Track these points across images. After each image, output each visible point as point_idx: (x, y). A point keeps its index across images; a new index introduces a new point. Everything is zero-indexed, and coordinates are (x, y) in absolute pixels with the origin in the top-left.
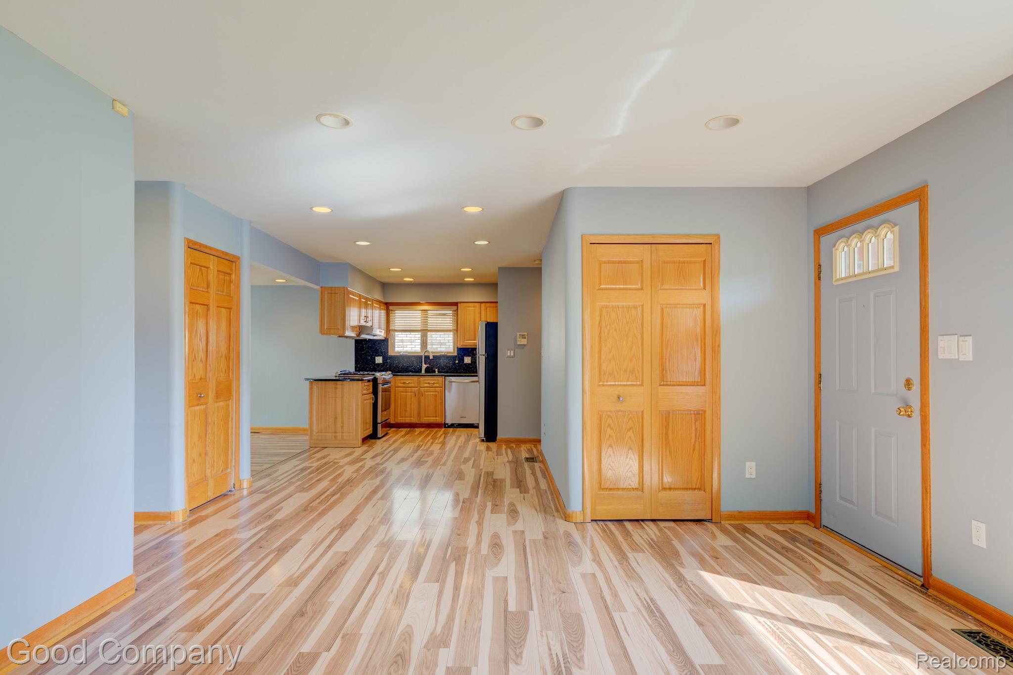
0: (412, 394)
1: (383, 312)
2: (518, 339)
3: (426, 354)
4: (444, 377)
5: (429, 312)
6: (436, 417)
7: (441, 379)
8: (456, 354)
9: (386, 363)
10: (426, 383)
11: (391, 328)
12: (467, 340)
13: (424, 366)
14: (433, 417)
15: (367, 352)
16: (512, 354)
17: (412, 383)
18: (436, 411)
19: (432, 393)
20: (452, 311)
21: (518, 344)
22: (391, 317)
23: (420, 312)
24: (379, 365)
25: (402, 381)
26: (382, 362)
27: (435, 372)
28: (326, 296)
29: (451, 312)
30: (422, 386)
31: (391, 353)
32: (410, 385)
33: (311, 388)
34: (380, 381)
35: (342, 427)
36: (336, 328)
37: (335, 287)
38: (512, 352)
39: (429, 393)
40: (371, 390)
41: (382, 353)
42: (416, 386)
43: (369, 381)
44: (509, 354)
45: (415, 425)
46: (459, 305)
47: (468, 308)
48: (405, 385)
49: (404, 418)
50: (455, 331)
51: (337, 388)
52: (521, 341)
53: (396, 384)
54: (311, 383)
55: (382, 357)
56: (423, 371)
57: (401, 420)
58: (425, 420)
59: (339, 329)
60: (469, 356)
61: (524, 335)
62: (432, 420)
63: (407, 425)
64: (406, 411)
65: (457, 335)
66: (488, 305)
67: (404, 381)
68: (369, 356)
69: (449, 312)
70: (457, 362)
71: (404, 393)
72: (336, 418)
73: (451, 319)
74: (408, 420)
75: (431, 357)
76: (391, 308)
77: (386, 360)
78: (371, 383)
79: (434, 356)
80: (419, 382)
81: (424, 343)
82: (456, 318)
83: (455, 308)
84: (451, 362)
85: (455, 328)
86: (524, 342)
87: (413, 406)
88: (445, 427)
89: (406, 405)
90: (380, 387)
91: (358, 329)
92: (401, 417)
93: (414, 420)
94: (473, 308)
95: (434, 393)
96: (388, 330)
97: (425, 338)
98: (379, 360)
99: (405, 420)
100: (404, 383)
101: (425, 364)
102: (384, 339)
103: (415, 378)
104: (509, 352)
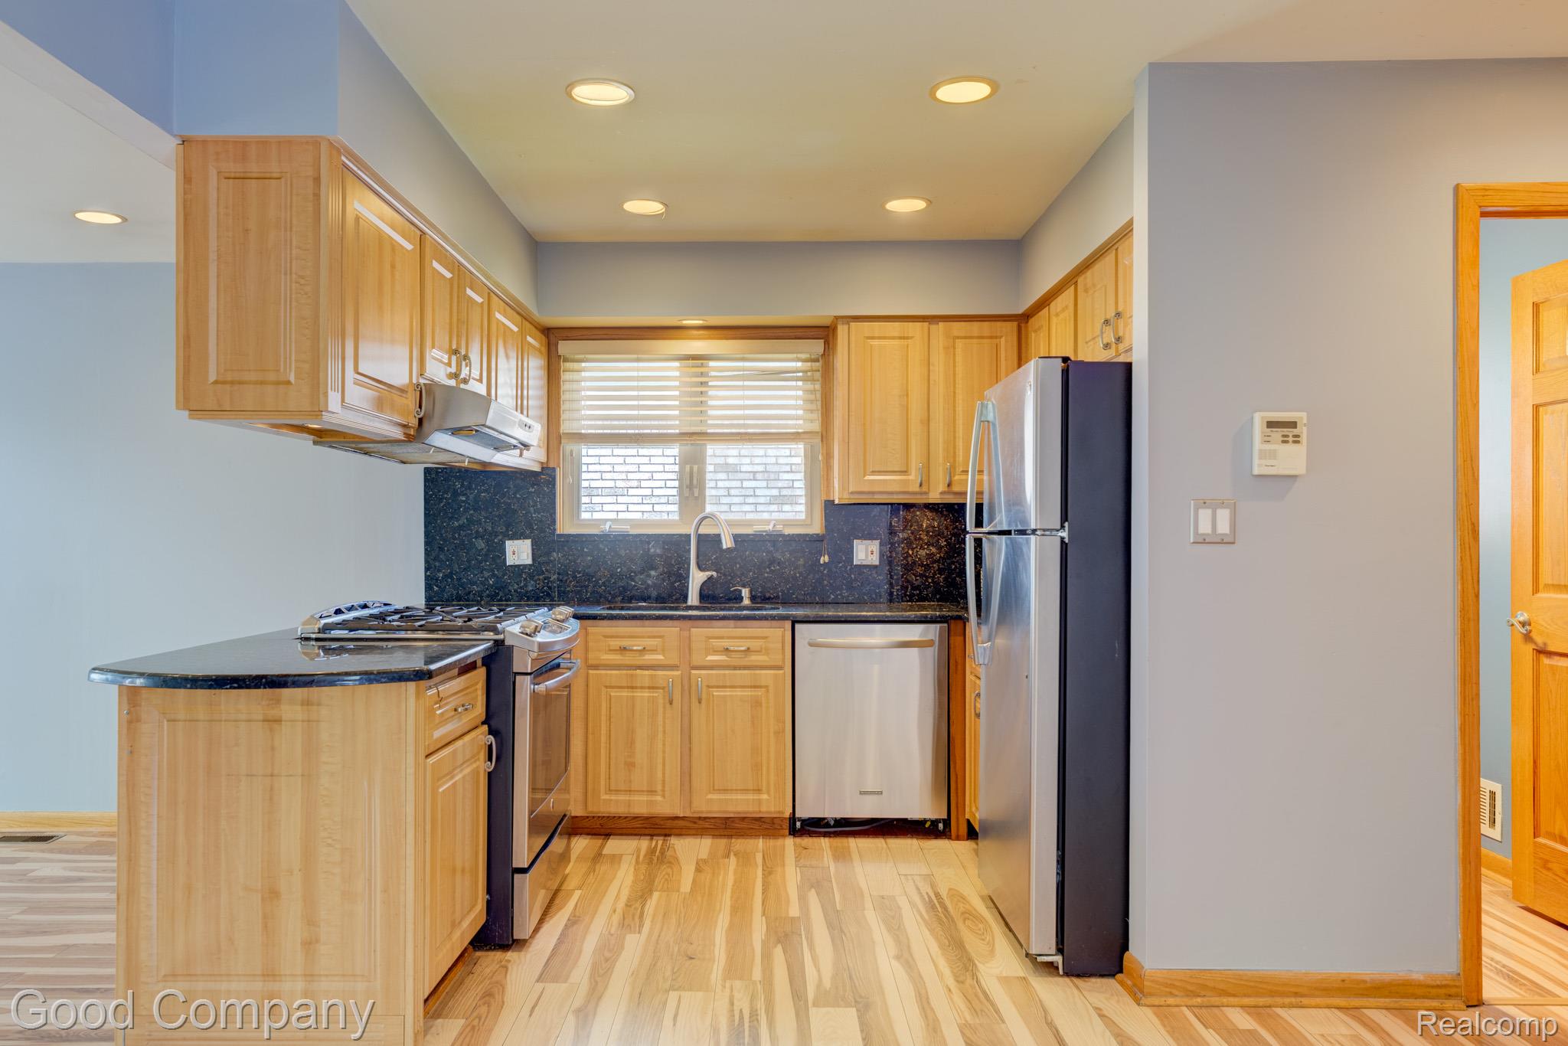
0: (658, 694)
1: (535, 366)
2: (1258, 444)
3: (703, 530)
4: (788, 624)
5: (712, 364)
6: (759, 791)
7: (776, 634)
8: (817, 527)
9: (548, 563)
10: (716, 652)
11: (566, 427)
12: (874, 473)
13: (697, 578)
14: (745, 791)
15: (470, 521)
16: (1224, 527)
17: (653, 651)
18: (757, 767)
19: (739, 692)
20: (804, 361)
21: (1256, 472)
22: (564, 387)
23: (676, 364)
24: (518, 569)
25: (616, 643)
26: (529, 561)
27: (741, 599)
28: (213, 195)
29: (799, 364)
30: (697, 660)
31: (565, 526)
32: (650, 658)
33: (131, 723)
34: (523, 662)
35: (310, 945)
36: (272, 377)
37: (264, 143)
38: (1224, 516)
39: (728, 692)
40: (479, 710)
41: (530, 526)
42: (676, 662)
43: (467, 668)
44: (1205, 528)
45: (669, 824)
46: (842, 330)
47: (875, 342)
48: (627, 659)
49: (622, 797)
50: (818, 440)
51: (279, 721)
52: (1273, 455)
53: (591, 655)
54: (131, 697)
55: (528, 542)
56: (693, 598)
57: (611, 804)
58: (711, 803)
59: (289, 383)
60: (870, 537)
61: (1293, 425)
62: (739, 803)
63: (637, 824)
64: (630, 765)
65: (828, 456)
66: (958, 328)
67: (625, 643)
68: (478, 536)
69: (792, 360)
70: (824, 559)
71: (625, 693)
72: (272, 894)
73: (800, 393)
74: (640, 805)
75: (727, 543)
76: (564, 347)
77: (548, 554)
78: (481, 673)
79: (737, 538)
80: (687, 646)
81: (691, 487)
82: (818, 386)
83: (818, 346)
84: (801, 562)
85: (816, 426)
86: (1291, 459)
87: (660, 746)
88: (794, 832)
89: (631, 743)
90: (525, 688)
91: (411, 401)
92: (610, 791)
93: (666, 805)
94: (896, 342)
95: (748, 693)
96: (554, 437)
97: (695, 468)
98: (519, 552)
99: (629, 804)
100: (623, 650)
101: (700, 568)
102: (537, 468)
103: (670, 631)
104: (1205, 515)
